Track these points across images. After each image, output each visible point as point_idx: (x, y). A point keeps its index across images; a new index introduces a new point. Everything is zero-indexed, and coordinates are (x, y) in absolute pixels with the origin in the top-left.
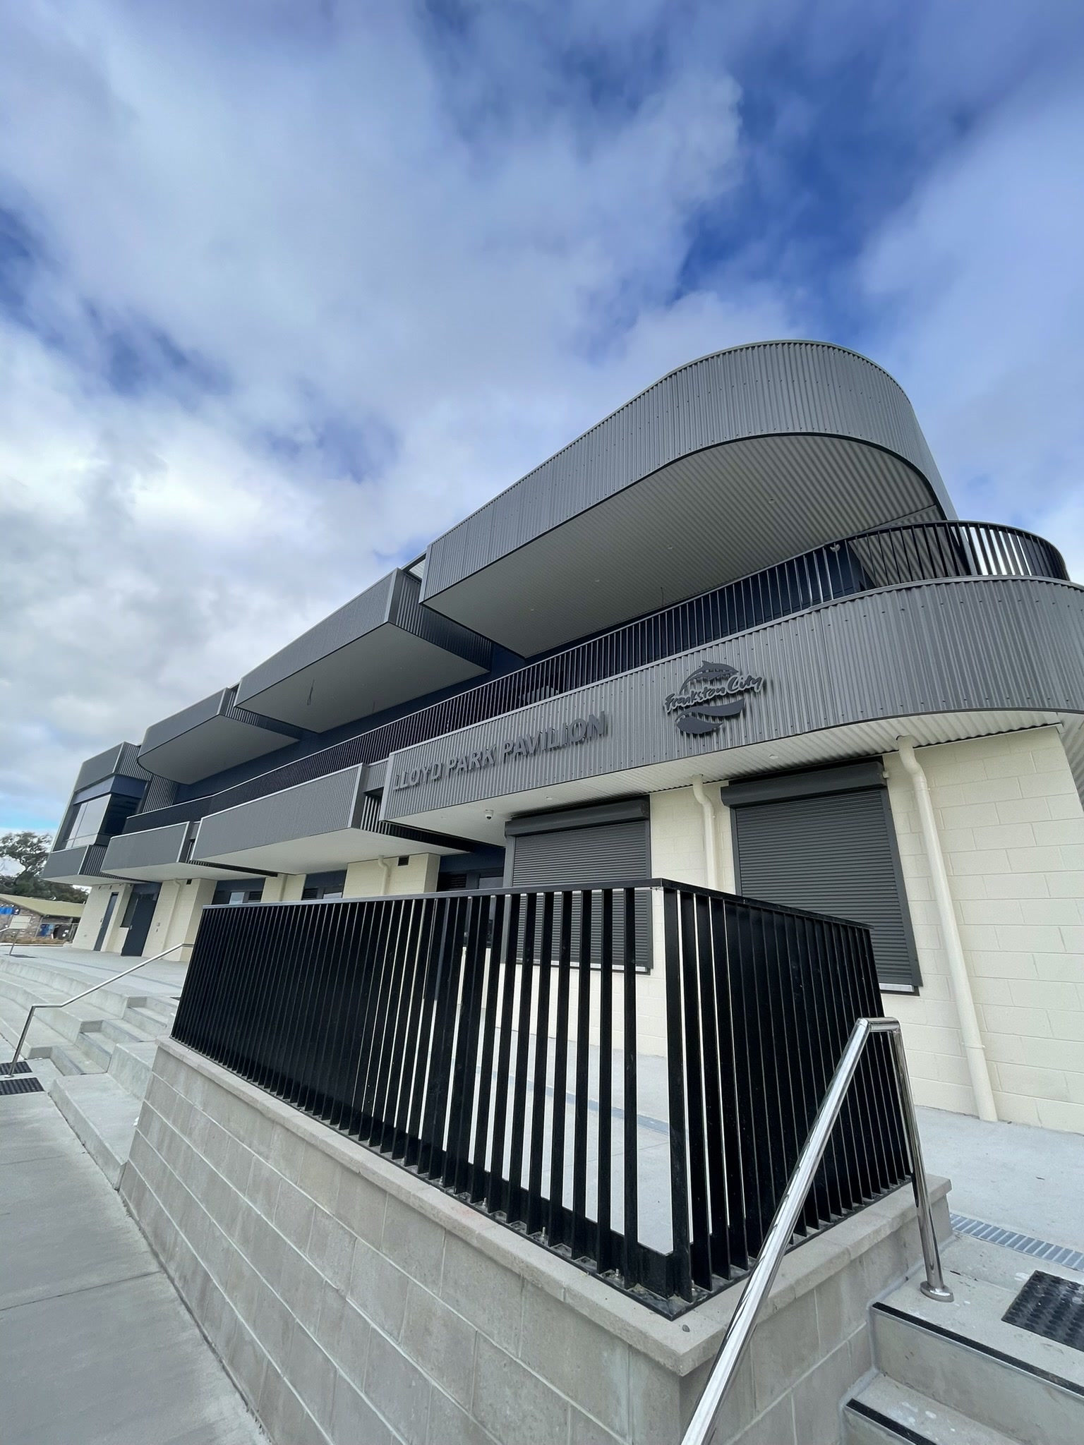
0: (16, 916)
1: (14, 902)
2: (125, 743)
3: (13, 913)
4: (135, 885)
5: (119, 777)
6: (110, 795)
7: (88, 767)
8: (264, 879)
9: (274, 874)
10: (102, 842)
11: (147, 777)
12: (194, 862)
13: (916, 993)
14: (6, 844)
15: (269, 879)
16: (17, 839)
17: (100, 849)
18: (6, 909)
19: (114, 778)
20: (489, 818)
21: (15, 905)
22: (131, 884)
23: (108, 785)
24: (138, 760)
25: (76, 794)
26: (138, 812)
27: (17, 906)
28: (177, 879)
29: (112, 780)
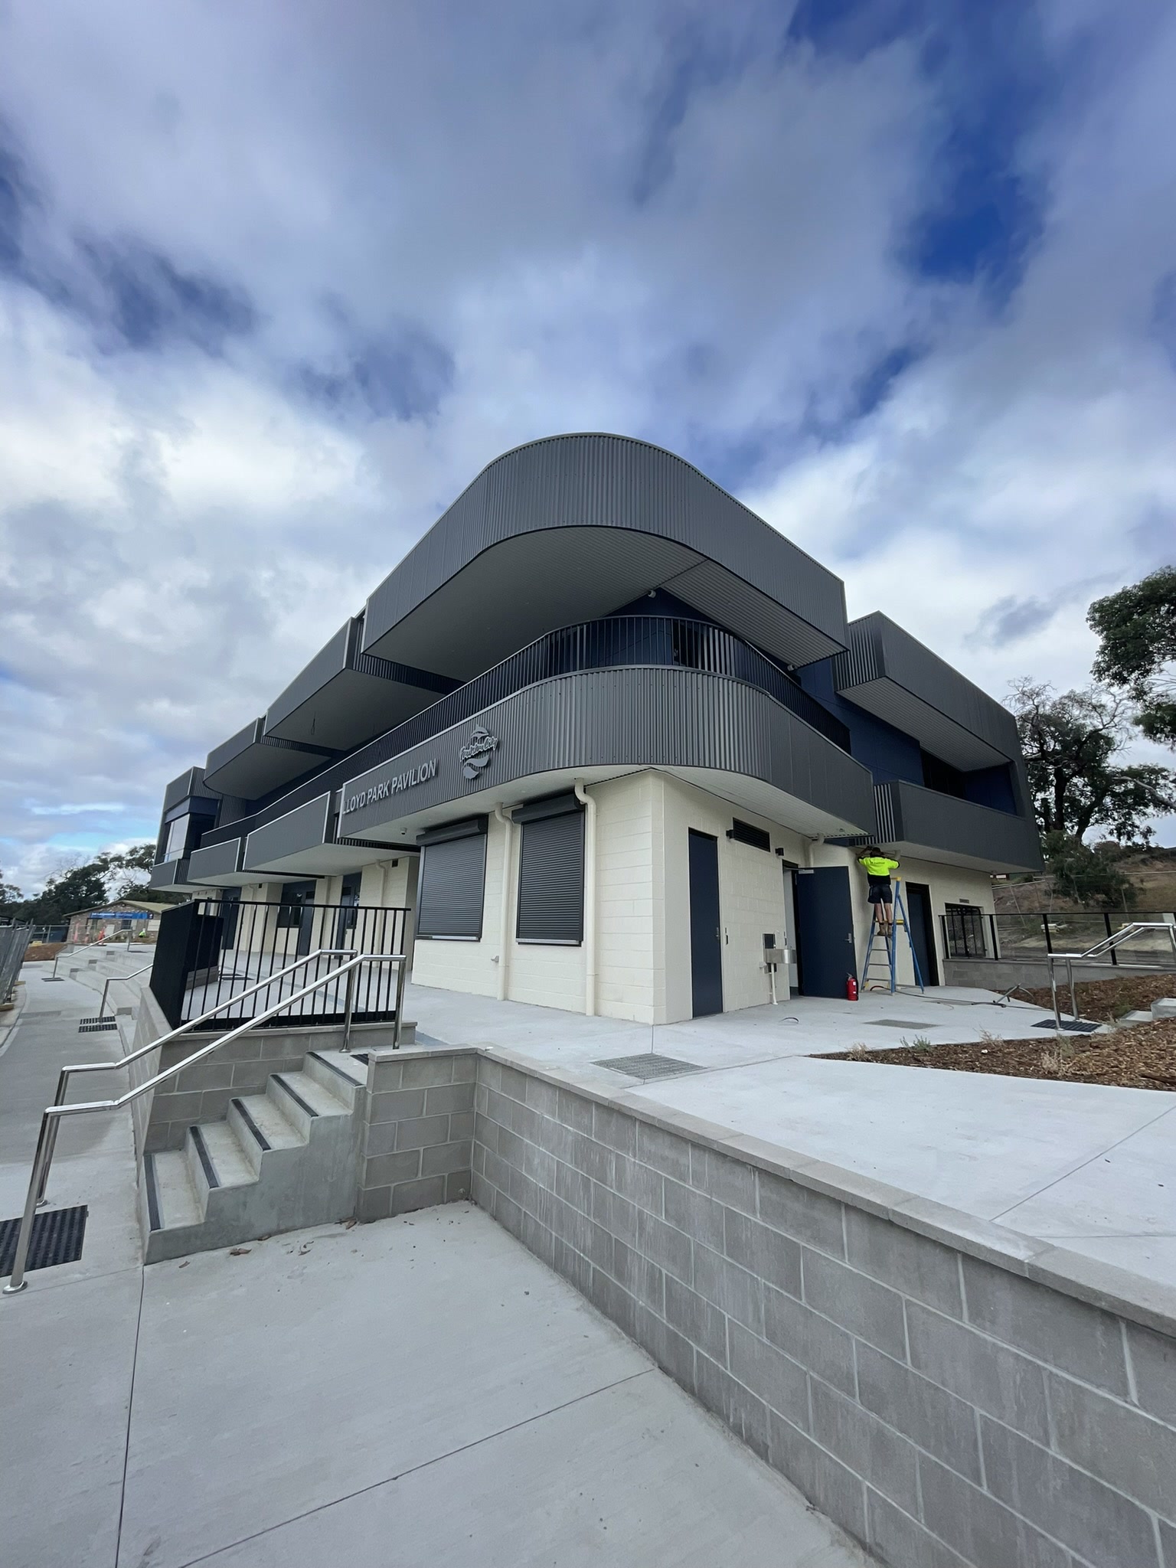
0: (152, 921)
1: (148, 908)
2: (195, 768)
3: (148, 917)
4: (225, 890)
5: (194, 798)
6: (189, 815)
7: (172, 788)
8: (316, 881)
9: (322, 877)
10: (187, 856)
11: (218, 797)
12: (245, 871)
13: (580, 945)
14: (134, 856)
15: (318, 880)
16: (142, 851)
17: (185, 861)
18: (142, 915)
19: (189, 801)
20: (403, 834)
21: (149, 910)
22: (221, 890)
23: (186, 806)
24: (204, 782)
25: (165, 814)
26: (215, 826)
27: (151, 912)
28: (250, 884)
29: (188, 802)
